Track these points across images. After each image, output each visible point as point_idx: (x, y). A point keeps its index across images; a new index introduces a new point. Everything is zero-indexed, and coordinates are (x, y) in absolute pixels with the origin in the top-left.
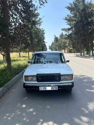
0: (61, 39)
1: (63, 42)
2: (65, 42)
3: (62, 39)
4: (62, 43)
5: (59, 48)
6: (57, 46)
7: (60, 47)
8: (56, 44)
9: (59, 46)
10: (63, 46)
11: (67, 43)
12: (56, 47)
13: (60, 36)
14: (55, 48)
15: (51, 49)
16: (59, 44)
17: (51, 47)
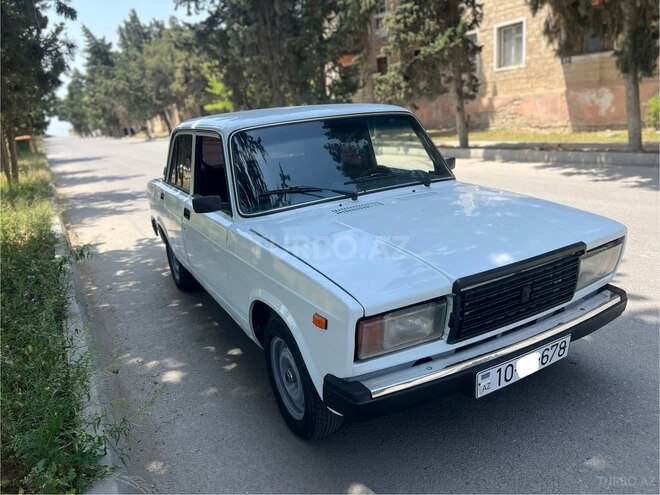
0: (133, 51)
1: (148, 72)
2: (160, 72)
3: (138, 54)
4: (143, 76)
5: (131, 109)
6: (119, 93)
7: (138, 99)
8: (109, 82)
9: (128, 95)
10: (153, 95)
11: (172, 74)
12: (108, 106)
13: (122, 36)
14: (104, 110)
15: (75, 115)
16: (128, 80)
17: (72, 106)
